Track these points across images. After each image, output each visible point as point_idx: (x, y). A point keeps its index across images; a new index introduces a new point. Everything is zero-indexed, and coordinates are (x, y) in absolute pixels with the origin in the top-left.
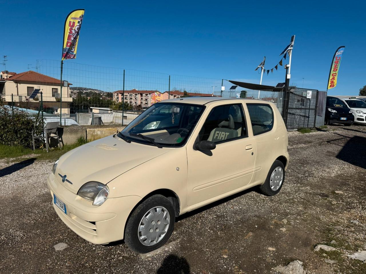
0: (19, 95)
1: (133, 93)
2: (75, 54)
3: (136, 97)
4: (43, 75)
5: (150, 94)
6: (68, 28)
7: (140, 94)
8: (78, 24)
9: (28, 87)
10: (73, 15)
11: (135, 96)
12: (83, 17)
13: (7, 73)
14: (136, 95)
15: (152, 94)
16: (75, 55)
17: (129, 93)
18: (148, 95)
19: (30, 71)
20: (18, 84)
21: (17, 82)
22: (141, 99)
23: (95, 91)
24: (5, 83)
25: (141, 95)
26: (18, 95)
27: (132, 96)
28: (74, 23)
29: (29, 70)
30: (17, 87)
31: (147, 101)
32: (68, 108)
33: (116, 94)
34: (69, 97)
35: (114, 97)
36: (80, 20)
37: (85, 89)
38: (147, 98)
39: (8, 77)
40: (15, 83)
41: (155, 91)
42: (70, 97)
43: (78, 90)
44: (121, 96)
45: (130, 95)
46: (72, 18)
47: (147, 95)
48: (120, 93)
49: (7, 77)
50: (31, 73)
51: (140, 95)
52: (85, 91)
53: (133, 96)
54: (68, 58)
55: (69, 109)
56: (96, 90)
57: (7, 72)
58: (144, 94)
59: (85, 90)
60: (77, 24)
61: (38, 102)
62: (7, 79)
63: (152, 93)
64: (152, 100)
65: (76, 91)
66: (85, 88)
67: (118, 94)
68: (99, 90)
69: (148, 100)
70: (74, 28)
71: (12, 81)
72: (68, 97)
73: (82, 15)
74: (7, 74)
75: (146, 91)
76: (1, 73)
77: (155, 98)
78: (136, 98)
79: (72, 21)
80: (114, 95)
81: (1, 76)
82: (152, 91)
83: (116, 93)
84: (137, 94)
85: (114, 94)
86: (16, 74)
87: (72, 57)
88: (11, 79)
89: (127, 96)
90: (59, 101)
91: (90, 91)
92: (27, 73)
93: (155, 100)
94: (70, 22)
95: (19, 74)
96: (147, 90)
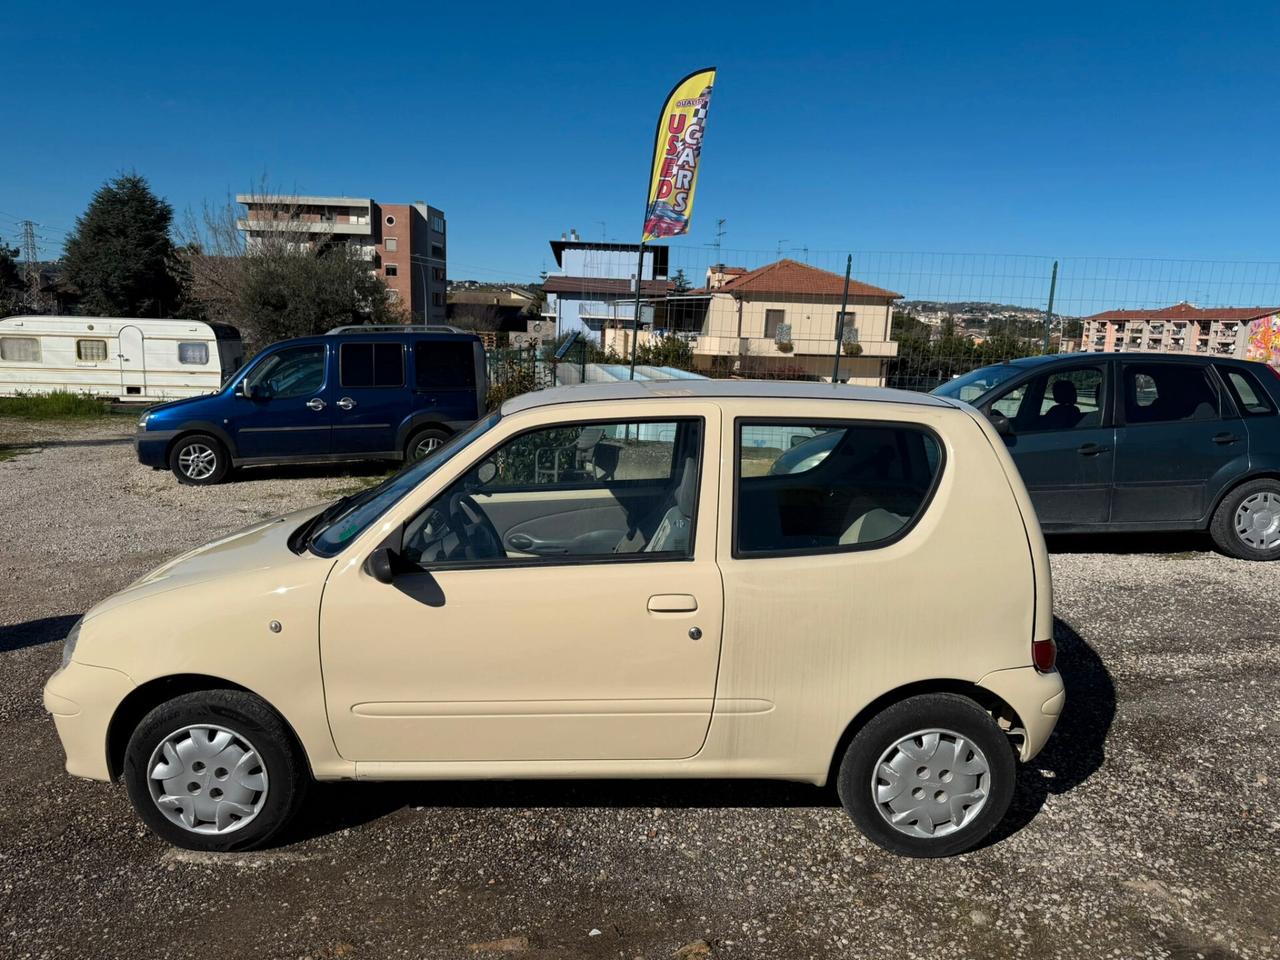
0: (742, 336)
1: (1169, 321)
2: (685, 218)
3: (1176, 337)
4: (817, 270)
5: (1245, 323)
6: (665, 135)
7: (1199, 322)
8: (695, 120)
9: (768, 311)
10: (683, 93)
11: (1175, 333)
12: (709, 93)
13: (721, 272)
14: (1180, 326)
15: (1256, 321)
16: (686, 222)
17: (1148, 322)
18: (1235, 328)
19: (784, 261)
20: (744, 303)
21: (741, 296)
22: (1199, 343)
23: (1029, 316)
24: (709, 299)
25: (1205, 327)
26: (739, 335)
27: (1161, 333)
28: (683, 118)
29: (780, 259)
30: (740, 310)
31: (1226, 352)
32: (881, 375)
33: (1095, 325)
34: (888, 339)
35: (1087, 336)
36: (699, 107)
37: (994, 309)
38: (1229, 340)
39: (723, 283)
40: (736, 299)
41: (1271, 309)
42: (891, 339)
43: (966, 311)
44: (1117, 330)
45: (1154, 327)
46: (679, 104)
47: (1229, 326)
48: (1113, 322)
49: (720, 281)
50: (787, 265)
51: (1197, 327)
52: (990, 316)
53: (1165, 333)
54: (664, 234)
55: (884, 380)
56: (1030, 311)
57: (721, 269)
58: (1217, 321)
59: (991, 311)
60: (691, 120)
61: (791, 358)
62: (720, 290)
63: (1257, 318)
64: (1251, 347)
65: (960, 315)
66: (994, 305)
67: (1104, 325)
68: (1041, 310)
69: (1232, 347)
70: (681, 136)
71: (729, 296)
72: (885, 339)
73: (709, 87)
74: (721, 274)
75: (1231, 310)
76: (709, 273)
77: (1270, 339)
78: (1177, 341)
79: (678, 112)
80: (1088, 330)
81: (709, 280)
82: (1258, 309)
83: (1095, 321)
84: (1185, 326)
85: (1086, 325)
86: (745, 271)
87: (676, 231)
88: (730, 287)
89: (1141, 331)
90: (854, 352)
91: (1011, 316)
92: (773, 267)
93: (1266, 348)
94: (673, 117)
95: (753, 272)
96: (1235, 307)
